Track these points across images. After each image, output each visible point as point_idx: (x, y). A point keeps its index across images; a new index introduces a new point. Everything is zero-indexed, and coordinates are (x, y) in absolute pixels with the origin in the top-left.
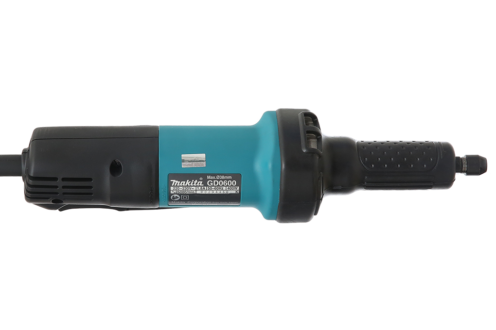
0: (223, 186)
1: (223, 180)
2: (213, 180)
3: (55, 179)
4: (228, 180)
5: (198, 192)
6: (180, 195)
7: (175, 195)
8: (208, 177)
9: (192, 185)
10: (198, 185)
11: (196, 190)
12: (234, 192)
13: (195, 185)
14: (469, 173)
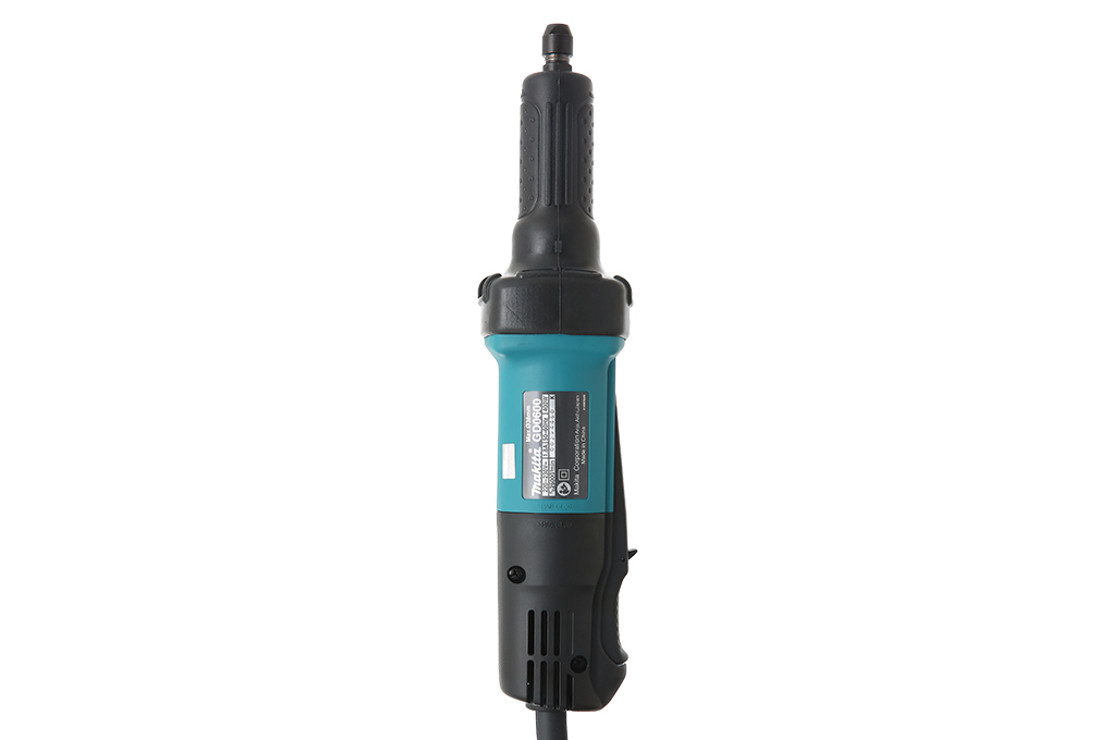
0: (541, 418)
1: (532, 418)
2: (532, 433)
3: (530, 664)
4: (532, 411)
5: (553, 454)
6: (558, 482)
7: (559, 489)
8: (528, 440)
9: (539, 465)
10: (539, 455)
11: (549, 458)
12: (552, 402)
13: (539, 460)
14: (569, 52)
